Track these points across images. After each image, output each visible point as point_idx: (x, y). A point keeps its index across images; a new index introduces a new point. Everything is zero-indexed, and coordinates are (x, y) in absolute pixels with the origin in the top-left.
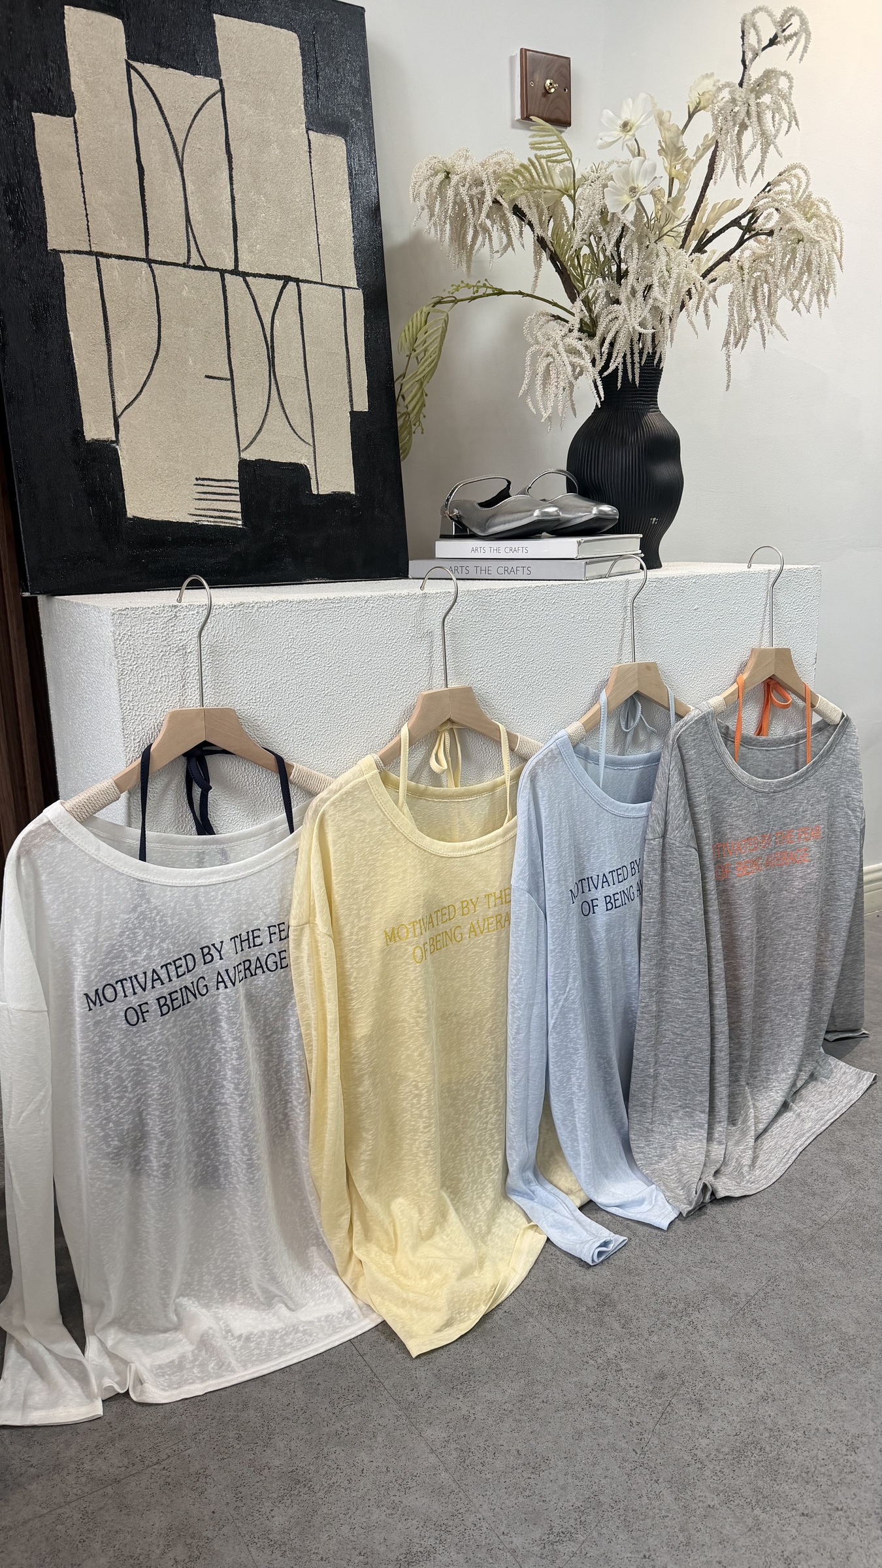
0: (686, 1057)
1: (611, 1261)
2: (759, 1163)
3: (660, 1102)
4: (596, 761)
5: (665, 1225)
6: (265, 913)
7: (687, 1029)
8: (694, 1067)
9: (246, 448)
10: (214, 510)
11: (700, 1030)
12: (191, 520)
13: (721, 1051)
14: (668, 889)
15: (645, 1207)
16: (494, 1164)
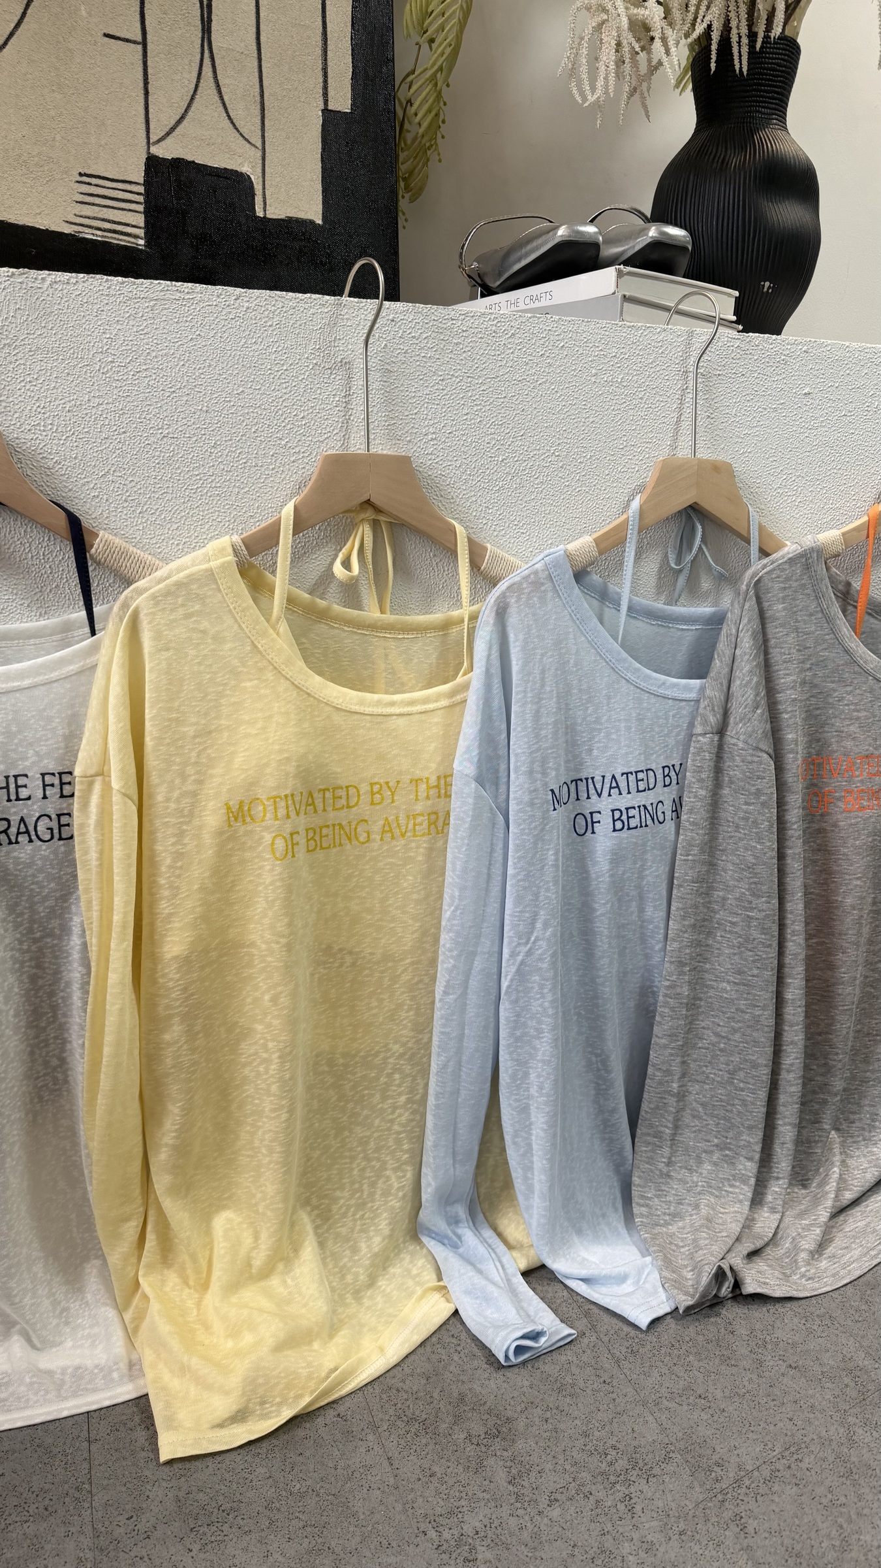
0: (732, 1073)
1: (540, 1364)
2: (830, 1250)
3: (687, 1137)
4: (617, 604)
5: (643, 1322)
6: (37, 754)
7: (735, 1031)
8: (742, 1090)
9: (159, 141)
10: (103, 220)
11: (755, 1034)
12: (67, 229)
13: (788, 1071)
14: (723, 815)
15: (627, 1287)
16: (396, 1185)
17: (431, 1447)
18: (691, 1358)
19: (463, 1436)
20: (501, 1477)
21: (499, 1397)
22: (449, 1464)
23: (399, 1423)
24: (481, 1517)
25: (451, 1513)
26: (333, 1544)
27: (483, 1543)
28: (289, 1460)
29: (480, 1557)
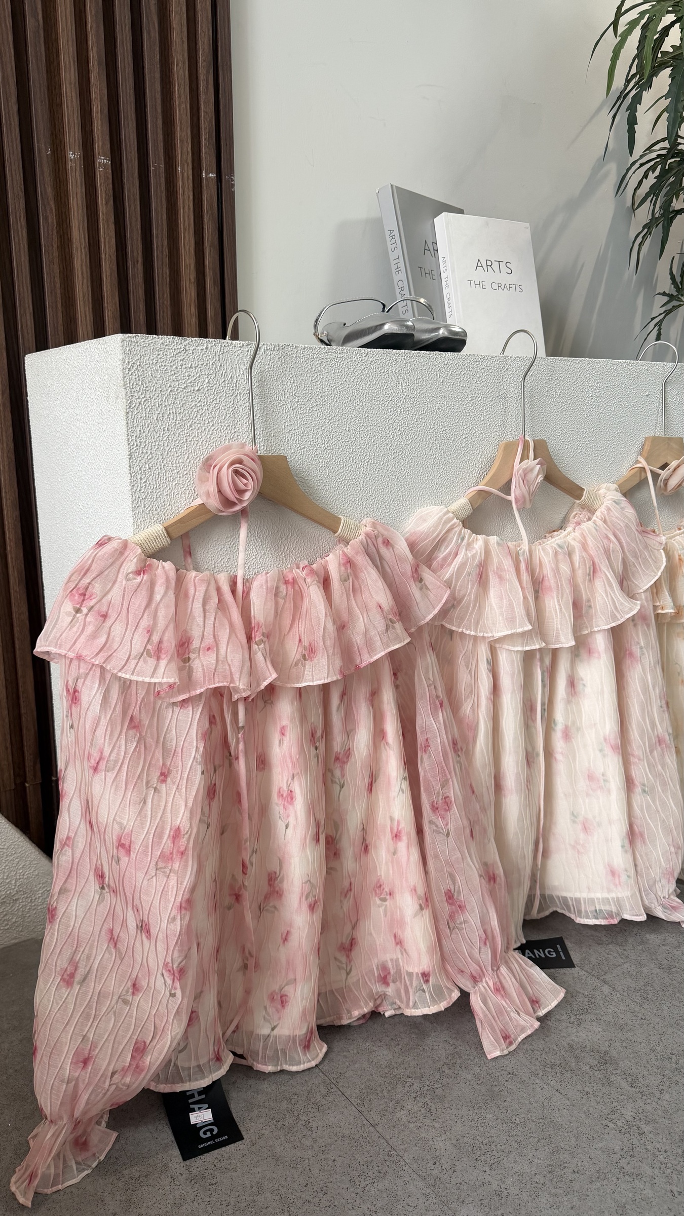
17: (575, 1078)
18: (678, 995)
19: (588, 1068)
20: (624, 1085)
21: (591, 1041)
22: (592, 1085)
23: (546, 1069)
24: (631, 1110)
25: (613, 1112)
26: (563, 1146)
27: (642, 1123)
28: (501, 1106)
29: (646, 1131)
